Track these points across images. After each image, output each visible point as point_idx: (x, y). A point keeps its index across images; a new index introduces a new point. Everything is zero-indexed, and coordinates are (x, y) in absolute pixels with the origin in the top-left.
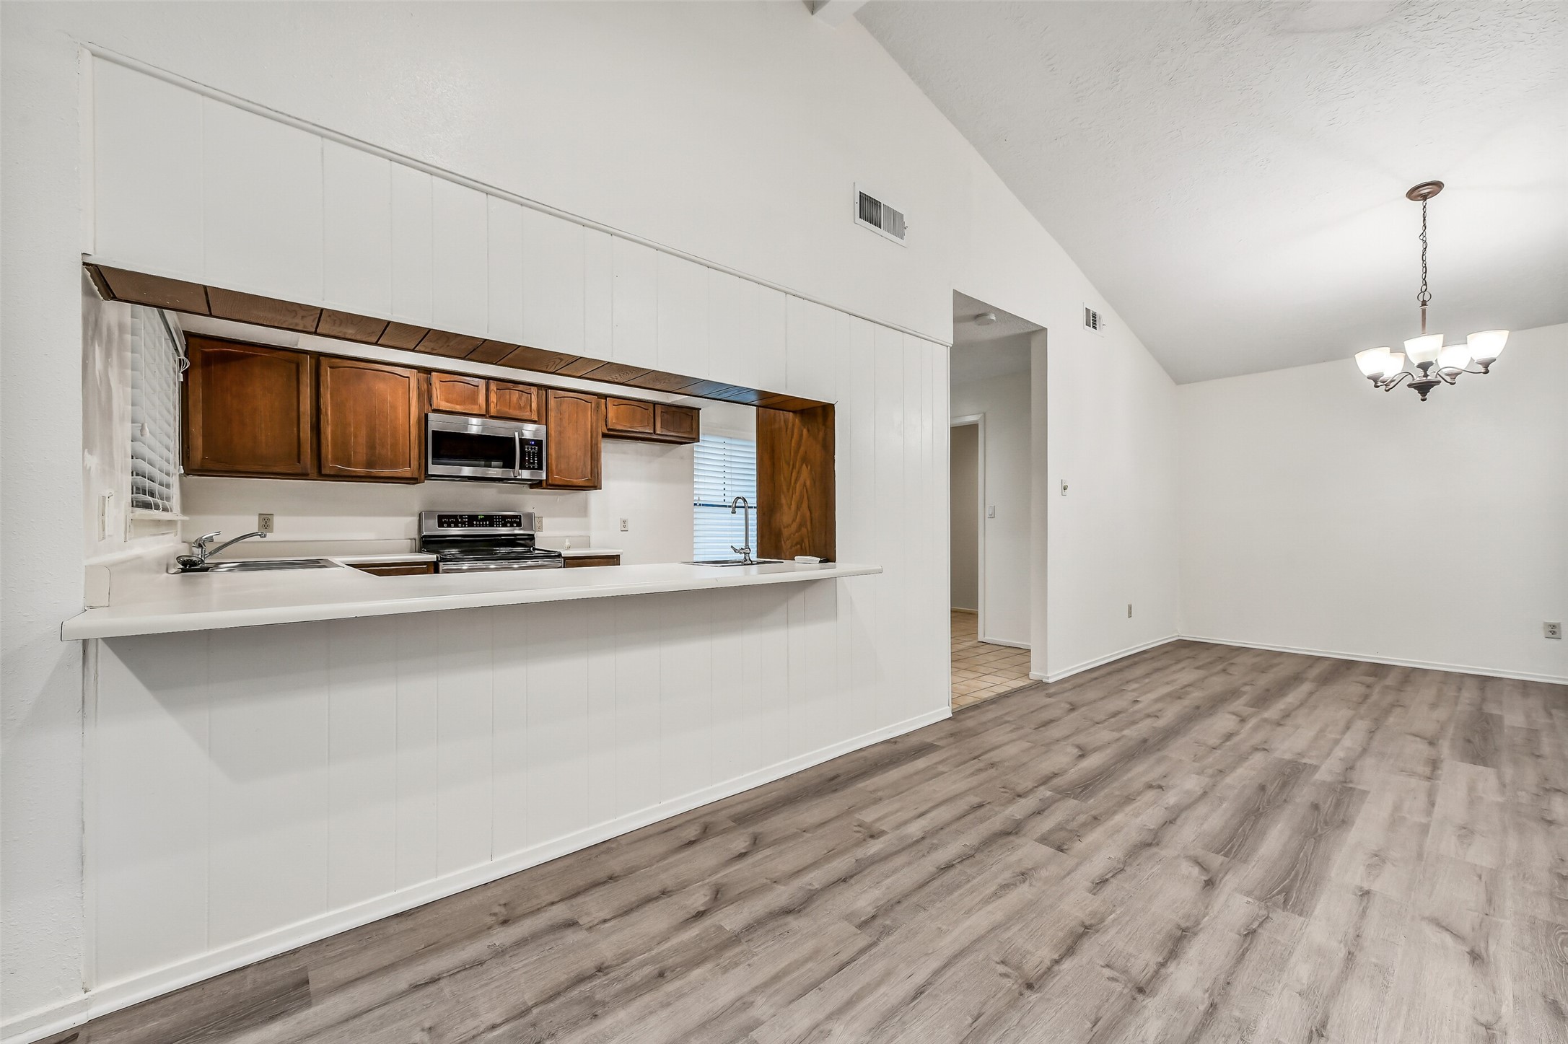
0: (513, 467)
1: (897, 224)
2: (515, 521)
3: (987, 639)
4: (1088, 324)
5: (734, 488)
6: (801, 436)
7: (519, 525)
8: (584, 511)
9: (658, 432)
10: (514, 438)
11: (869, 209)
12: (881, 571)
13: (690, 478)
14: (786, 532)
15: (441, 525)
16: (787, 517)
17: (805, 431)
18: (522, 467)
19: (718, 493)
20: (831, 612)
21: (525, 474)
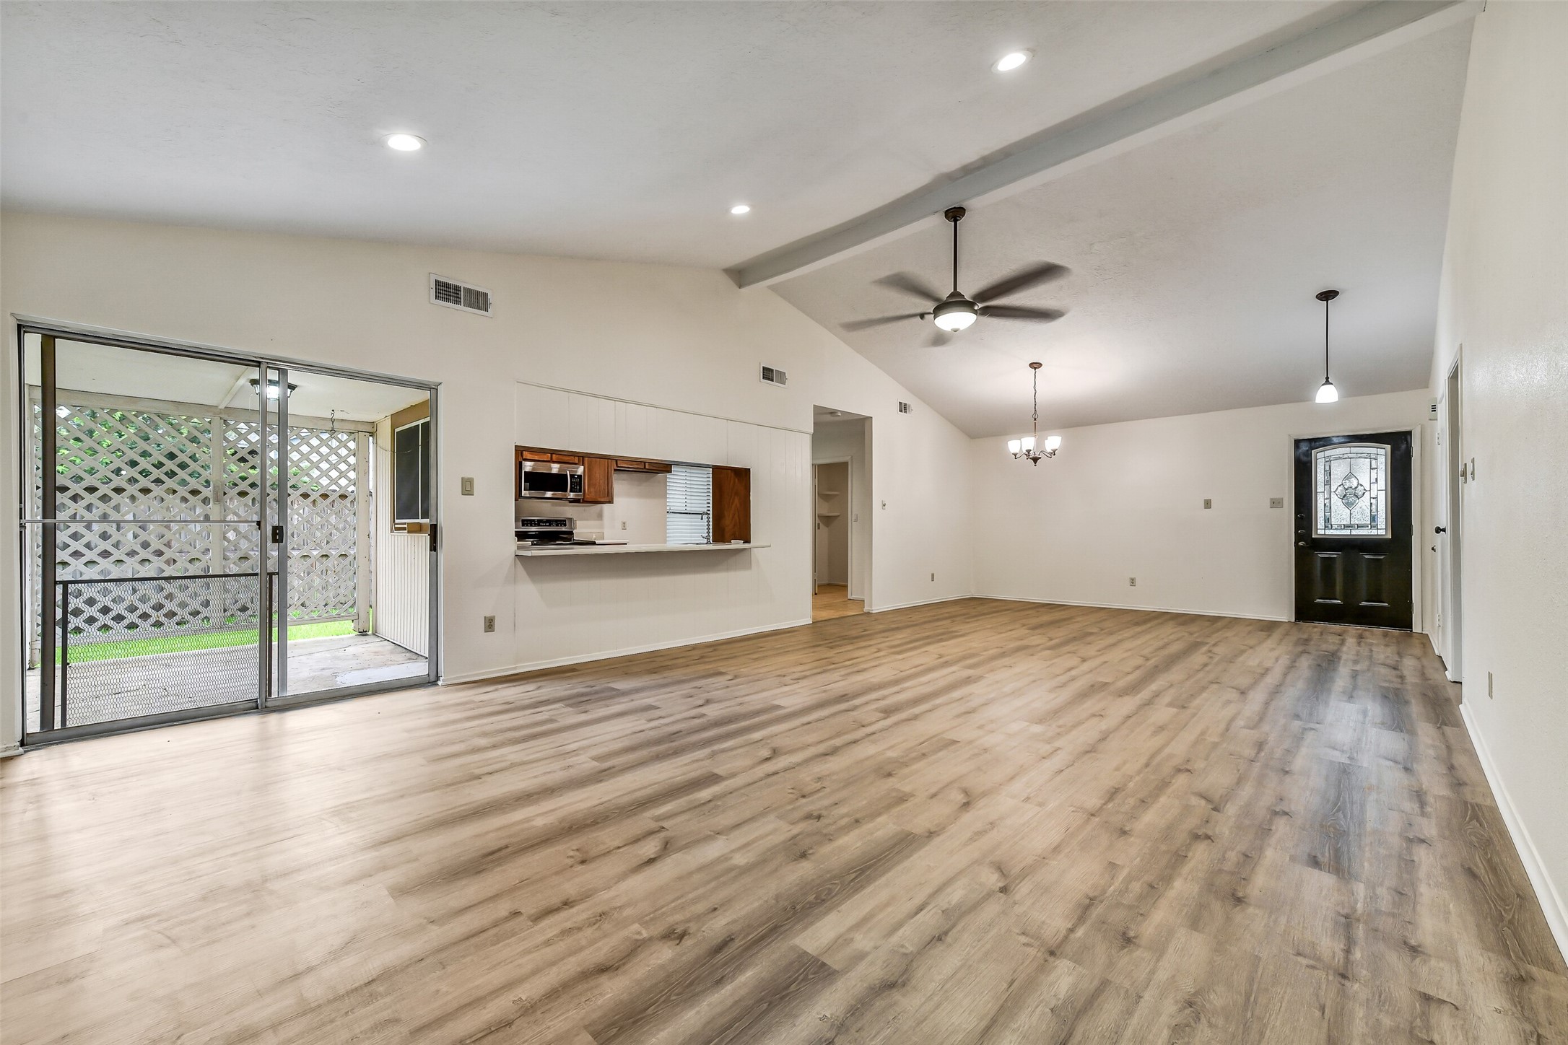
0: (566, 491)
1: (781, 378)
2: (561, 522)
3: (854, 597)
4: (901, 411)
5: (693, 501)
6: (734, 482)
7: (565, 525)
8: (600, 516)
9: (647, 467)
10: (567, 474)
11: (768, 374)
12: (770, 546)
13: (664, 496)
14: (727, 529)
15: (523, 525)
16: (728, 522)
17: (737, 480)
18: (571, 491)
19: (682, 505)
20: (748, 566)
21: (572, 495)
